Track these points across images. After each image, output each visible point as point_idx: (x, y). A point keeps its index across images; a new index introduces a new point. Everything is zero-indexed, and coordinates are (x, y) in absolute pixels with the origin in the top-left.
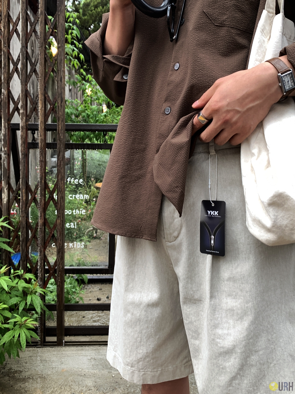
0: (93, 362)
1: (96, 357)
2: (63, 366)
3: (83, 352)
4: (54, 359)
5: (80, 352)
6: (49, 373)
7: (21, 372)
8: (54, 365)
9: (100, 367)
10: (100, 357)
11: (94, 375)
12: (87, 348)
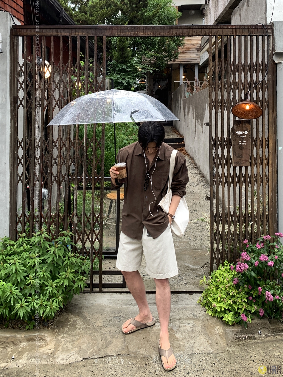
0: (109, 301)
1: (111, 299)
2: (96, 303)
3: (105, 296)
4: (92, 299)
5: (103, 296)
6: (90, 305)
7: (77, 305)
8: (92, 302)
9: (113, 303)
10: (113, 298)
11: (110, 307)
12: (106, 294)
